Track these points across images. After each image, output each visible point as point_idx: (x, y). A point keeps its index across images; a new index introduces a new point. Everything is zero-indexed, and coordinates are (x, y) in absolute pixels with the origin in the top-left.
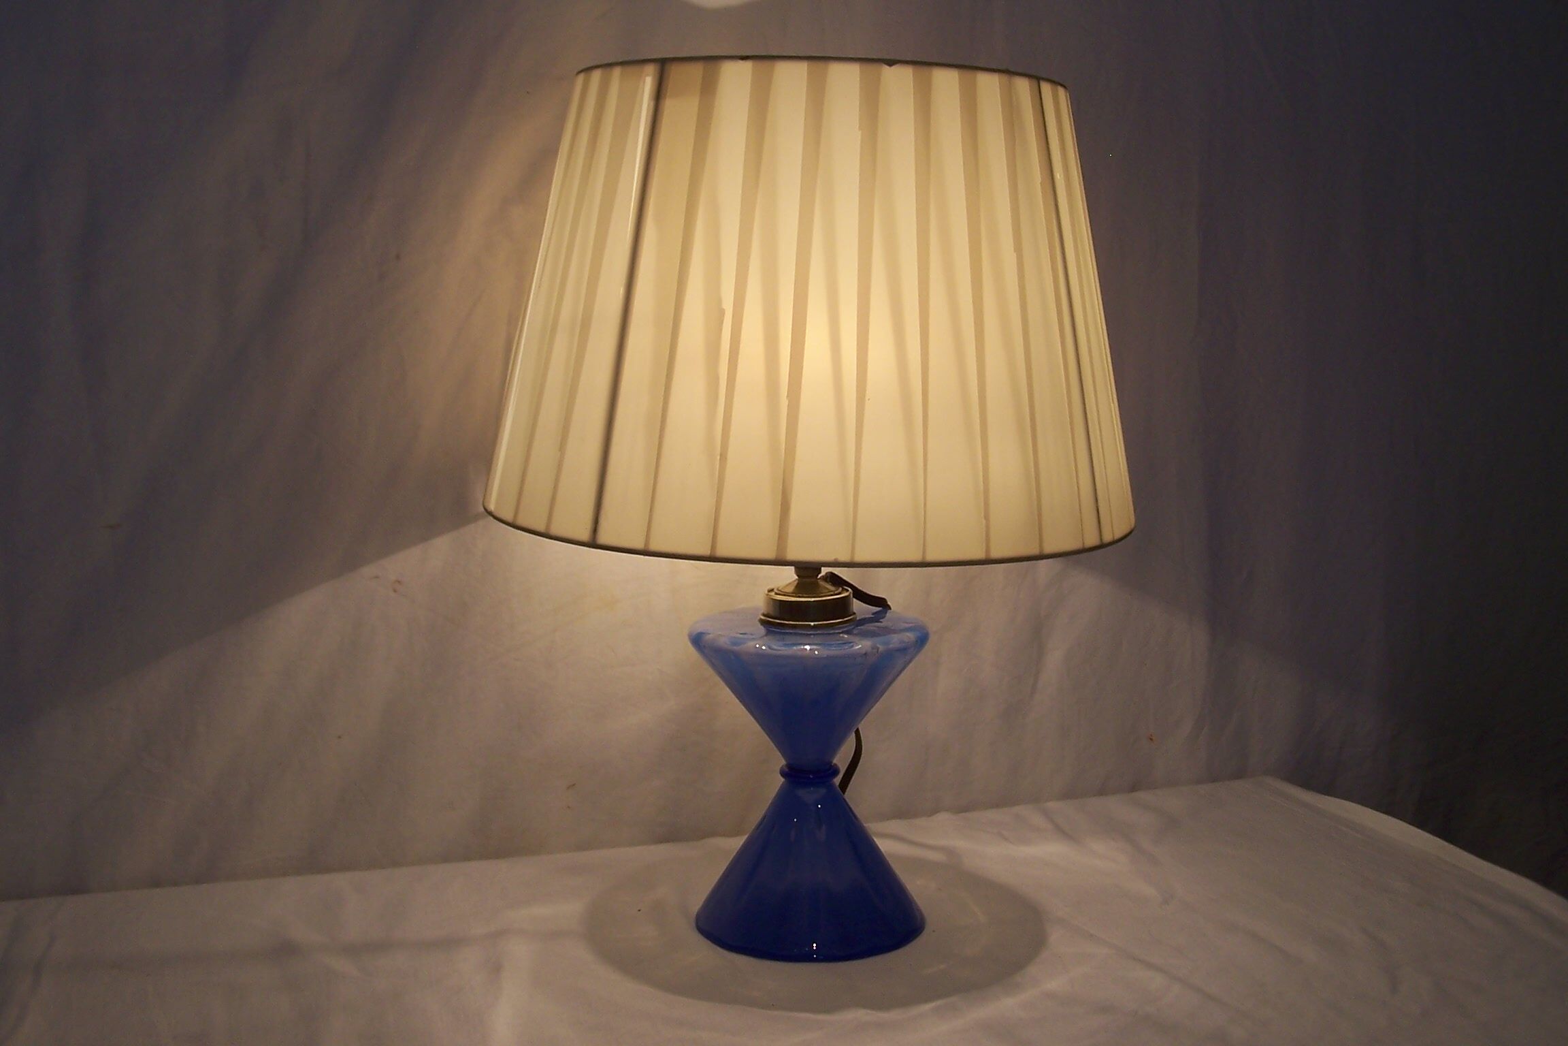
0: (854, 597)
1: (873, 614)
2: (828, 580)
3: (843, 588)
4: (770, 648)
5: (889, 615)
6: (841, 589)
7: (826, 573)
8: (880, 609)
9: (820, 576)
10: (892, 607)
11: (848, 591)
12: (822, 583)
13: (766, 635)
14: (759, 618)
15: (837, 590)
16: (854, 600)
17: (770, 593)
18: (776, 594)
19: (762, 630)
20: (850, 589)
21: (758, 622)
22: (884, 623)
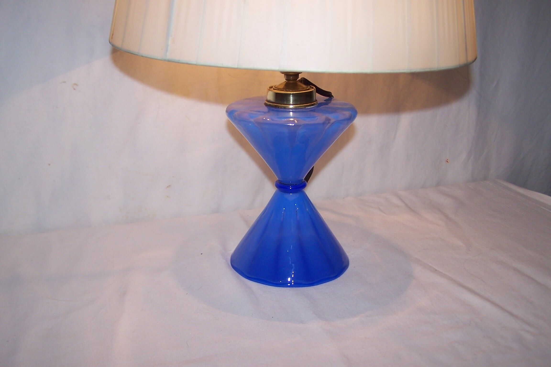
0: (316, 92)
1: (325, 101)
2: (302, 82)
3: (310, 86)
4: (272, 120)
5: (333, 102)
6: (309, 87)
7: (301, 78)
8: (328, 98)
9: (298, 79)
10: (334, 97)
11: (313, 88)
12: (300, 83)
13: (269, 112)
14: (264, 102)
15: (307, 87)
16: (316, 93)
17: (270, 89)
18: (274, 89)
19: (266, 109)
20: (314, 87)
21: (264, 105)
22: (330, 105)
